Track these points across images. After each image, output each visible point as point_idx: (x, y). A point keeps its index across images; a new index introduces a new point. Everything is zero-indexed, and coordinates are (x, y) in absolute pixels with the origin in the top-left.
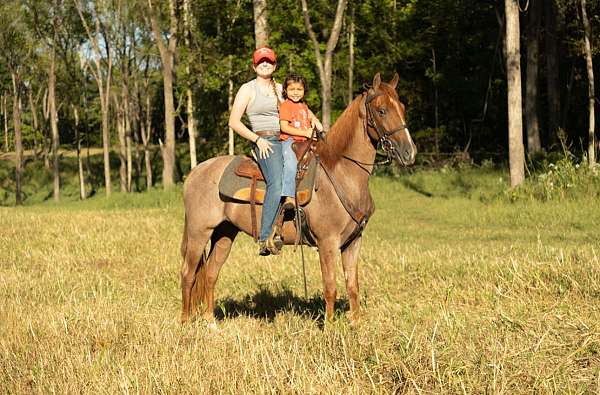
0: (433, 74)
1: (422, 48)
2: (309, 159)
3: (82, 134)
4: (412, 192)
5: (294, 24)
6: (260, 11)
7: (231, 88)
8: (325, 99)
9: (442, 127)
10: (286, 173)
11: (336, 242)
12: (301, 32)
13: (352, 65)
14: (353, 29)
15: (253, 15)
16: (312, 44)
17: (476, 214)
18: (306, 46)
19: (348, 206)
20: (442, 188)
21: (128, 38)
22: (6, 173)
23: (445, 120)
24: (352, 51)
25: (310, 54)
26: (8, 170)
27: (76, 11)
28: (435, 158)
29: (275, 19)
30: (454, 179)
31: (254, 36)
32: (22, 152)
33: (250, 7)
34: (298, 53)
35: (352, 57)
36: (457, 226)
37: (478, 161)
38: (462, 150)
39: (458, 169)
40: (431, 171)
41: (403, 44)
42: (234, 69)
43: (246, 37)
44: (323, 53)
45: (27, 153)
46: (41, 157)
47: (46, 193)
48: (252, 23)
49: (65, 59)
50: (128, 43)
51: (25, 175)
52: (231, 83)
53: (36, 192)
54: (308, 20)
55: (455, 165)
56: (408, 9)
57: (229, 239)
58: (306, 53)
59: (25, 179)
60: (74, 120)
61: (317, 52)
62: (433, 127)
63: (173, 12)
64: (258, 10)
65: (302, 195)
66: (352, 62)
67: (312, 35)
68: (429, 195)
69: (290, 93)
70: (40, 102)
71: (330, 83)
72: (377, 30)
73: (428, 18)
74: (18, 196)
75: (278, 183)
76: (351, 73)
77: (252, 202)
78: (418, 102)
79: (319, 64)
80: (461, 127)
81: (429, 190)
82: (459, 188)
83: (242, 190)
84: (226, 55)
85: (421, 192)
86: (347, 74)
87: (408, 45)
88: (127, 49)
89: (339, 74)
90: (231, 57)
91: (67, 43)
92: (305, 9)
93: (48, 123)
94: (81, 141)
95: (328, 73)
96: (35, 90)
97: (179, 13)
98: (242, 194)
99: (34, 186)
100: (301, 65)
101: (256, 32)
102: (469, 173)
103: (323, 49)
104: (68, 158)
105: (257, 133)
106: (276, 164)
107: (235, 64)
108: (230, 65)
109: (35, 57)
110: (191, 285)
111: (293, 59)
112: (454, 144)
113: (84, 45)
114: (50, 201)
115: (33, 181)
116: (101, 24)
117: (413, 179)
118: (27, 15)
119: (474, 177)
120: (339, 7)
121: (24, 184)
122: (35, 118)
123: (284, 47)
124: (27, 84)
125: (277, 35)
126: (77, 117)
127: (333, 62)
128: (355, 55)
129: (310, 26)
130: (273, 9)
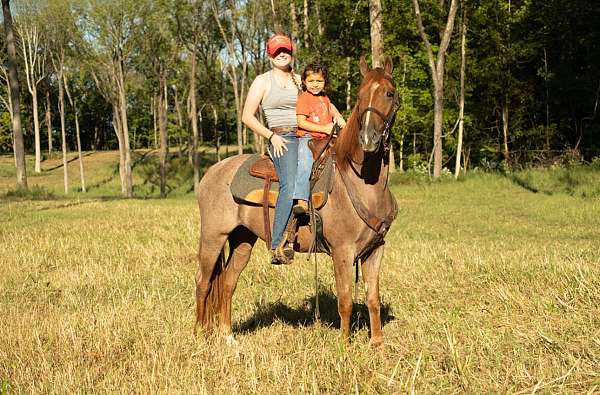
0: (544, 73)
1: (534, 49)
2: (326, 158)
3: (221, 132)
4: (520, 189)
5: (408, 27)
6: (375, 15)
7: (349, 88)
8: (437, 98)
9: (553, 125)
10: (299, 173)
11: (351, 251)
12: (414, 34)
13: (463, 65)
14: (465, 31)
15: (369, 18)
16: (424, 45)
17: (573, 212)
18: (419, 48)
19: (362, 212)
20: (549, 185)
21: (262, 44)
22: (154, 168)
23: (556, 119)
24: (464, 53)
25: (423, 55)
26: (156, 165)
27: (214, 19)
28: (546, 155)
29: (391, 22)
30: (562, 176)
31: (370, 38)
32: (167, 149)
33: (366, 11)
34: (413, 54)
35: (463, 57)
36: (552, 223)
37: (588, 158)
38: (573, 147)
39: (568, 167)
40: (541, 168)
41: (517, 45)
42: (352, 71)
43: (363, 40)
44: (435, 54)
45: (172, 150)
46: (185, 153)
47: (189, 187)
48: (369, 26)
49: (206, 63)
50: (262, 47)
51: (171, 170)
52: (349, 84)
53: (180, 185)
54: (420, 22)
55: (566, 162)
56: (521, 12)
57: (249, 245)
58: (419, 55)
59: (171, 173)
60: (213, 120)
61: (430, 53)
62: (545, 125)
63: (294, 17)
64: (373, 14)
65: (317, 198)
66: (463, 61)
67: (425, 36)
68: (535, 191)
69: (309, 85)
70: (185, 103)
71: (442, 82)
72: (488, 32)
73: (540, 19)
74: (163, 190)
75: (291, 184)
76: (463, 73)
77: (265, 205)
78: (530, 101)
79: (432, 65)
80: (572, 124)
81: (536, 186)
82: (566, 185)
83: (254, 192)
84: (345, 57)
85: (529, 188)
86: (459, 74)
87: (522, 47)
88: (262, 53)
89: (451, 74)
90: (349, 59)
91: (207, 48)
92: (418, 12)
93: (190, 122)
94: (219, 139)
95: (440, 73)
96: (181, 91)
97: (299, 18)
98: (255, 196)
99: (179, 180)
100: (415, 65)
101: (372, 34)
102: (578, 169)
103: (435, 50)
104: (210, 154)
105: (272, 130)
106: (289, 162)
107: (352, 65)
108: (347, 67)
109: (178, 61)
110: (205, 294)
111: (407, 61)
112: (564, 141)
113: (224, 50)
114: (191, 194)
115: (178, 176)
116: (237, 31)
117: (522, 175)
118: (171, 23)
119: (582, 174)
120: (451, 9)
121: (169, 178)
122: (180, 118)
123: (399, 49)
124: (174, 87)
125: (392, 37)
126: (216, 116)
127: (445, 62)
128: (466, 55)
129: (423, 28)
130: (388, 12)
